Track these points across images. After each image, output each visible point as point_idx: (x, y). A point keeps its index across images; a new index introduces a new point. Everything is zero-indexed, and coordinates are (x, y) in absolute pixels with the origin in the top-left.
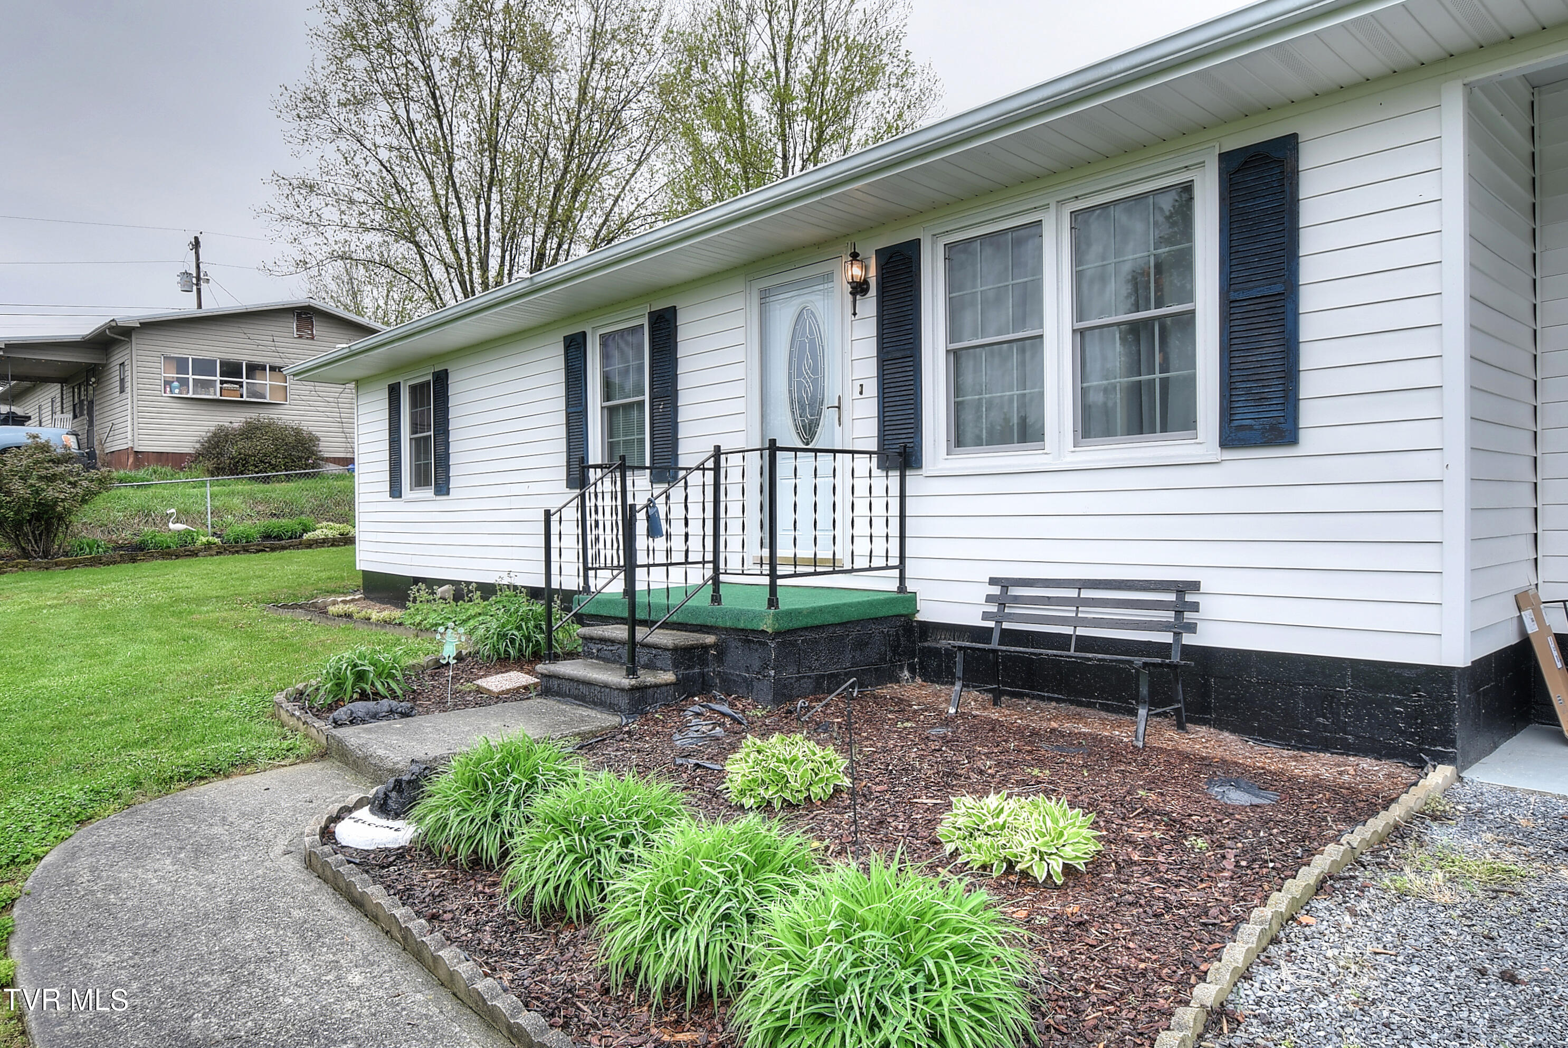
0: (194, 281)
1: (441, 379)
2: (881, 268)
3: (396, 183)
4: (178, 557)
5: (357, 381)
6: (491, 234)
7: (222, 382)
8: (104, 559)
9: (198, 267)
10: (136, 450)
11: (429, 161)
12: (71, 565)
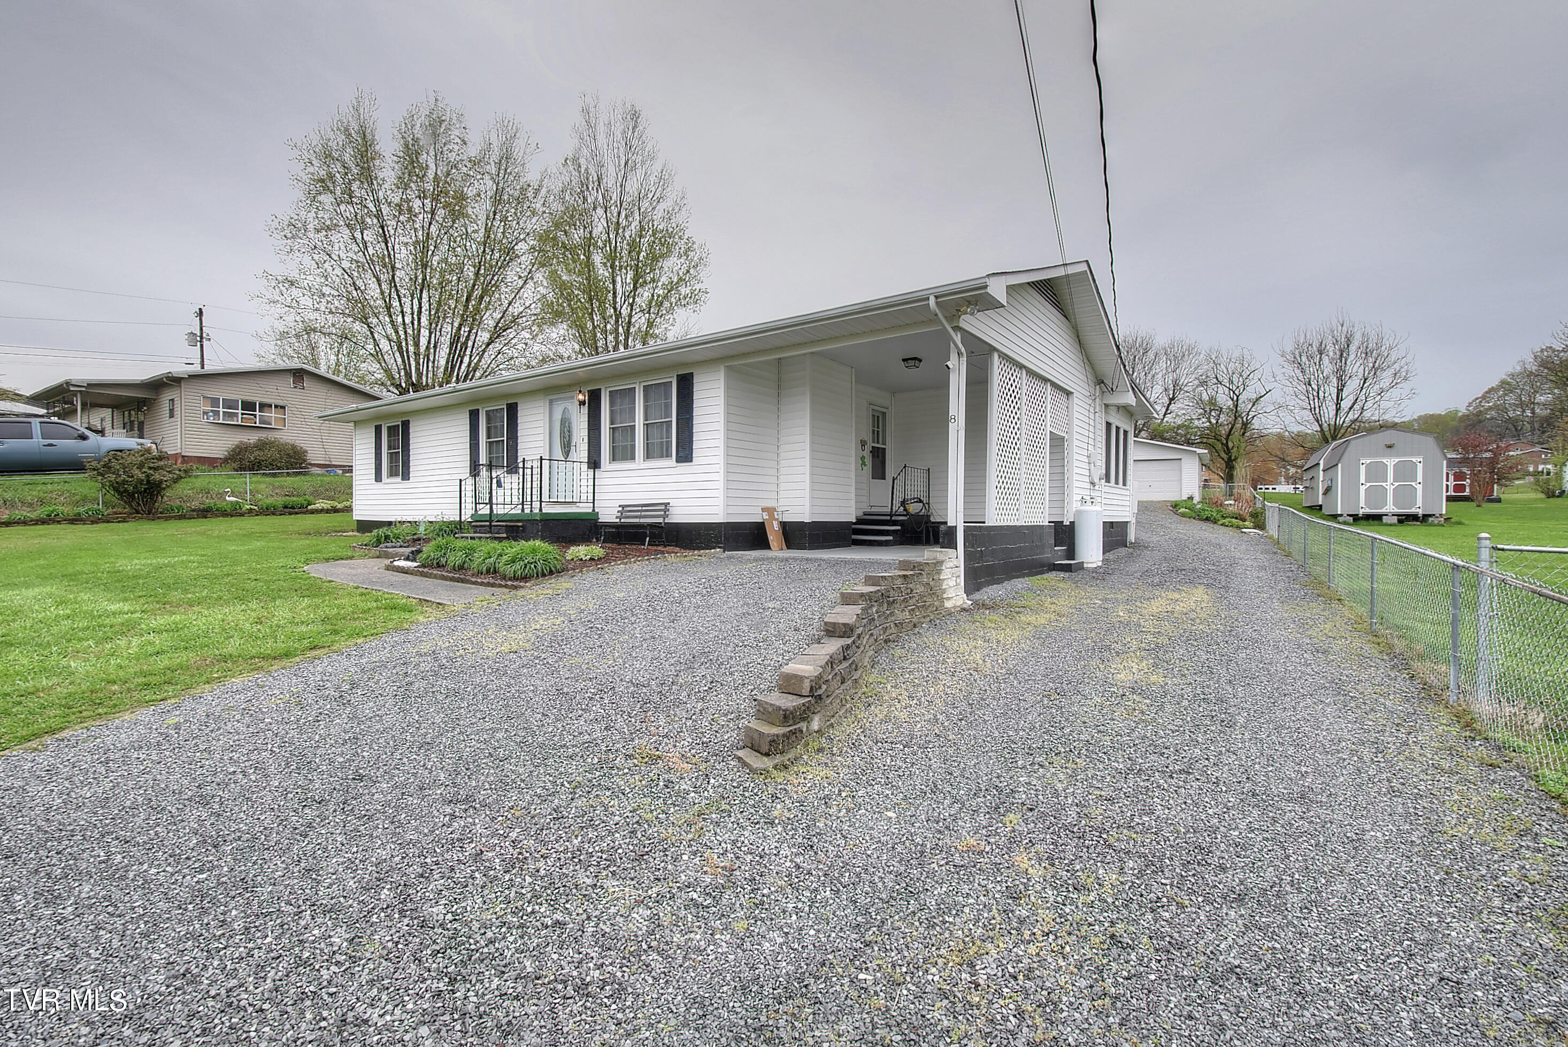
0: (198, 339)
1: (406, 425)
2: (589, 397)
3: (354, 283)
4: (232, 516)
5: (355, 422)
6: (422, 321)
7: (243, 414)
8: (187, 516)
9: (201, 329)
10: (183, 454)
11: (378, 269)
12: (167, 519)
